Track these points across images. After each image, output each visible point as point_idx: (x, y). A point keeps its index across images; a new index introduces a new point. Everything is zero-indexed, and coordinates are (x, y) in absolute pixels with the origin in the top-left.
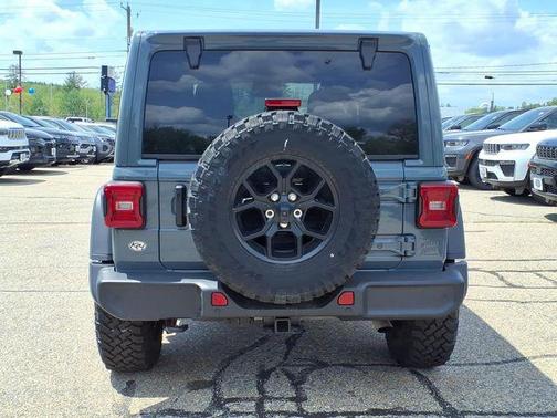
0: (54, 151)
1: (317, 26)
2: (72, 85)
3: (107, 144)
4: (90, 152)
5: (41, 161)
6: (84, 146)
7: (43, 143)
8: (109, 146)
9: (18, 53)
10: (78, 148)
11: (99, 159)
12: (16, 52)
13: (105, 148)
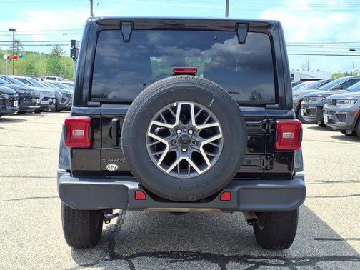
0: (16, 103)
1: (227, 14)
2: (56, 54)
3: (65, 97)
4: (51, 104)
5: (4, 111)
6: (46, 99)
7: (7, 97)
8: (67, 99)
9: (13, 30)
10: (38, 100)
11: (58, 109)
12: (10, 30)
13: (63, 100)
